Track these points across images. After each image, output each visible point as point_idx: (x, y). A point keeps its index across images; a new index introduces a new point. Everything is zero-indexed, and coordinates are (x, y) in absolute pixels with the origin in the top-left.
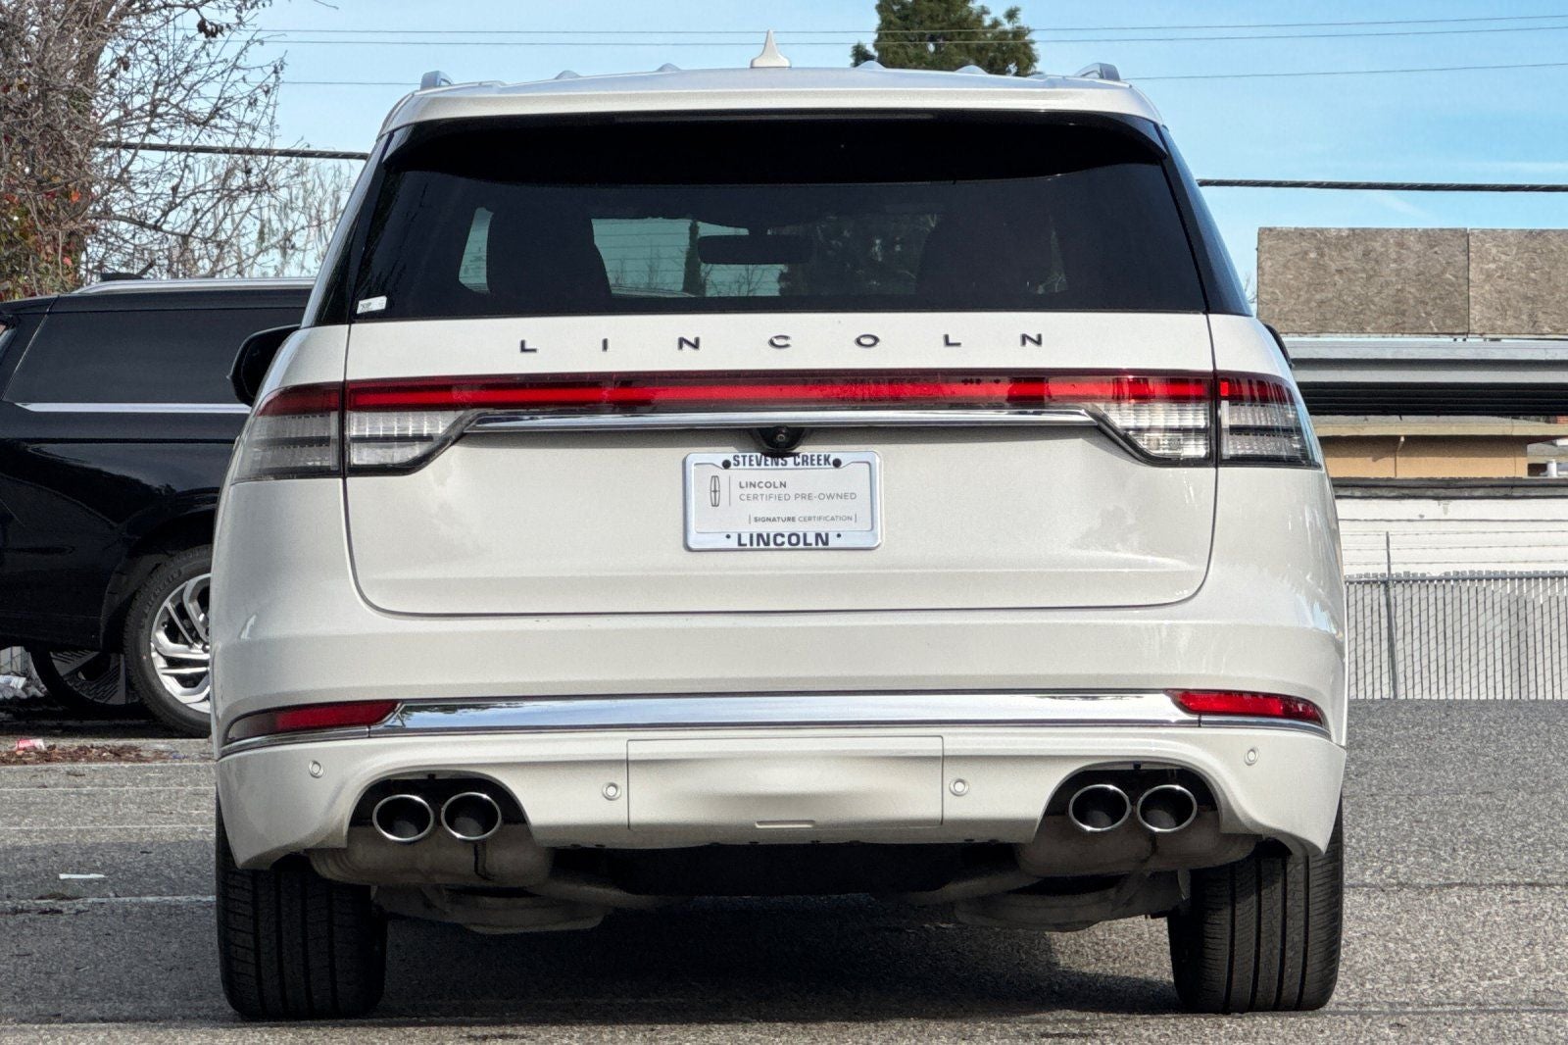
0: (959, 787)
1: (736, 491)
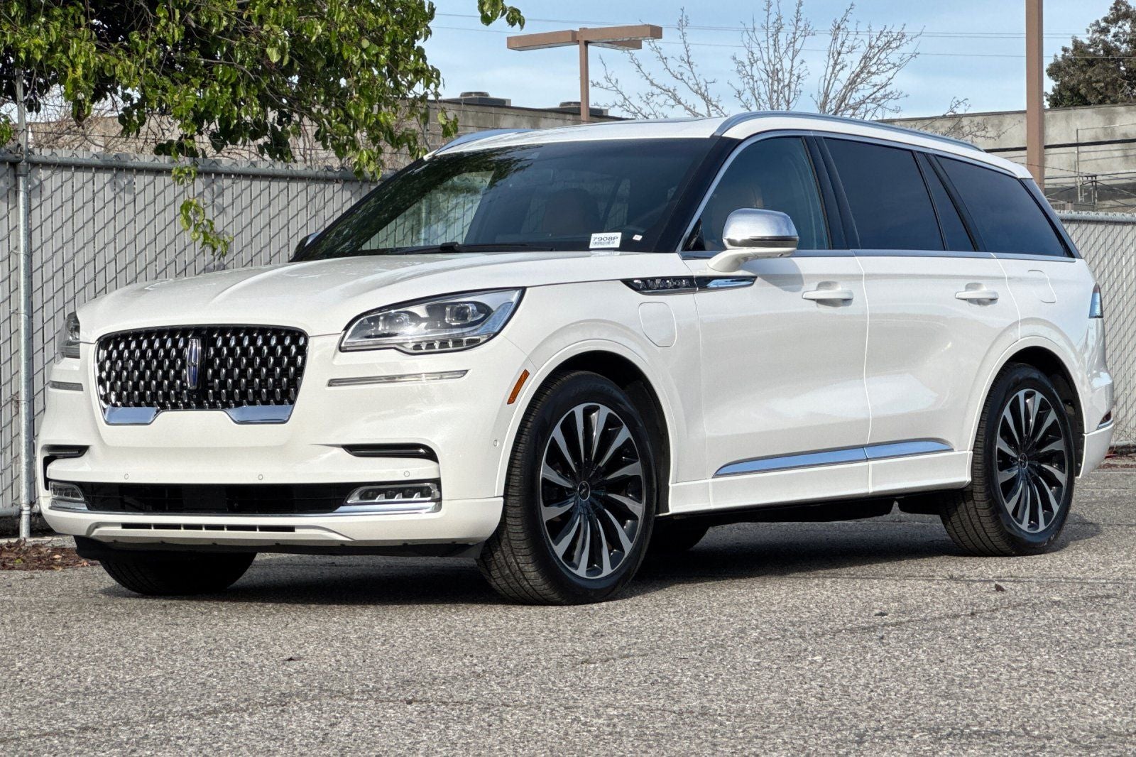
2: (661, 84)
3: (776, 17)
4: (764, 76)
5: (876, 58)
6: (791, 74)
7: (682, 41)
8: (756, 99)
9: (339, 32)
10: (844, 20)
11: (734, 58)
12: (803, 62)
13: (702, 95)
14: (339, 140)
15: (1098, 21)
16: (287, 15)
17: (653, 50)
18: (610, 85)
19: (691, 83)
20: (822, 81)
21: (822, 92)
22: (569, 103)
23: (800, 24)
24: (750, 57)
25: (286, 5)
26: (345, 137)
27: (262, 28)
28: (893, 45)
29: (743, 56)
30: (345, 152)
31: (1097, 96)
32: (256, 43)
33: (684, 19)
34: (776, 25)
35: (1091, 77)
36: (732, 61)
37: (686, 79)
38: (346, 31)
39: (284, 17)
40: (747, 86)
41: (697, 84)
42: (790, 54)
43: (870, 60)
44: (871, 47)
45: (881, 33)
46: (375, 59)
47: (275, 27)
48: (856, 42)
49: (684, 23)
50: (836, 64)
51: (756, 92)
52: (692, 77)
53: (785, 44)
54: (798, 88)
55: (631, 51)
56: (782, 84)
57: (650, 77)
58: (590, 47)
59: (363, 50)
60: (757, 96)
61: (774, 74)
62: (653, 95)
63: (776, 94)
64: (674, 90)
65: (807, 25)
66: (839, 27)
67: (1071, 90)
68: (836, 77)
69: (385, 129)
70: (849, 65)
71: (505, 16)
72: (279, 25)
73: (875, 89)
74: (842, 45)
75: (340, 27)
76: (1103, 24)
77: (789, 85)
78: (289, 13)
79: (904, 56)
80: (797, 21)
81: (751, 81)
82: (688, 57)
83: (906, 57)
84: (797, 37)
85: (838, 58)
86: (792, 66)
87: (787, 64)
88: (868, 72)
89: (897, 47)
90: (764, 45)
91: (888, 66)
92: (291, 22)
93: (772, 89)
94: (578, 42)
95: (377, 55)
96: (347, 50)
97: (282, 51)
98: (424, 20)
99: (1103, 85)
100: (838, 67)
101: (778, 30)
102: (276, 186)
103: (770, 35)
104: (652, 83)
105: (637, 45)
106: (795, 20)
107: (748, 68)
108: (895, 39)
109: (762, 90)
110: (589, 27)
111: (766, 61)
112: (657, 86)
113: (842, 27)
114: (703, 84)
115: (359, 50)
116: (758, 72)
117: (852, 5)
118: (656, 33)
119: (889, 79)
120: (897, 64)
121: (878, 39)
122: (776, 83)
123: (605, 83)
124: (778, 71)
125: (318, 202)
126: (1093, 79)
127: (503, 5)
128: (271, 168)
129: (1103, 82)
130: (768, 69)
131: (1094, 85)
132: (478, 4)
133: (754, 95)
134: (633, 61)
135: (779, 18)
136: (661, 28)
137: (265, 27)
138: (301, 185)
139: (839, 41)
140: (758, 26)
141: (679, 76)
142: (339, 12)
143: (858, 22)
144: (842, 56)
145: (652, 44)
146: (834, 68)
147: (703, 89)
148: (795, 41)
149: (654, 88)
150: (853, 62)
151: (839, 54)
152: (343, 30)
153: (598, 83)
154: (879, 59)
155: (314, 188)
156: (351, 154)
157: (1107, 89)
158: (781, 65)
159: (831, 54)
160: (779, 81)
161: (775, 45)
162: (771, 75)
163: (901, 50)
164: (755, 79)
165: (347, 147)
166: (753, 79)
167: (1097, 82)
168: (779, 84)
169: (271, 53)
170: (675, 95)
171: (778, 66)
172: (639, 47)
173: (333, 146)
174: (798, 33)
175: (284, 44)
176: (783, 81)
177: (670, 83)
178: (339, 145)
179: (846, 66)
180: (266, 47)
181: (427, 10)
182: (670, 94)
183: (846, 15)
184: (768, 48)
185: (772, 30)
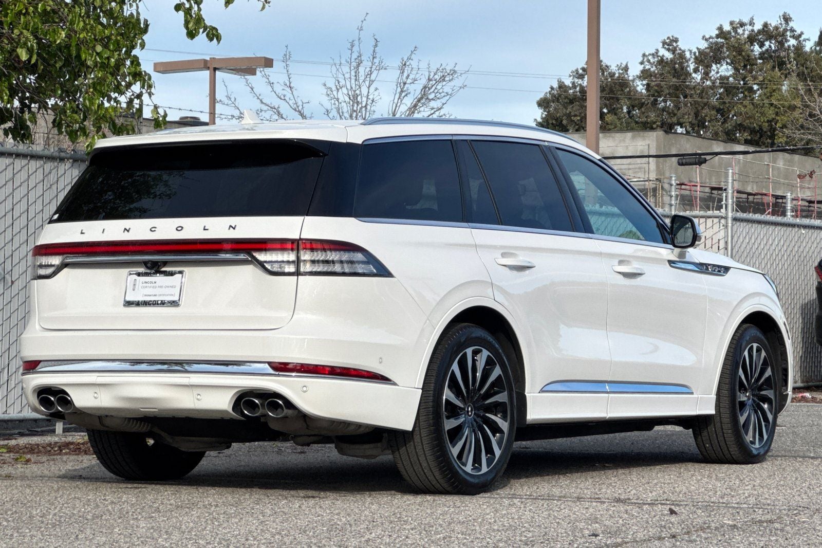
0: (199, 397)
1: (141, 285)
2: (268, 103)
3: (358, 54)
4: (347, 99)
5: (434, 88)
6: (367, 98)
7: (285, 71)
8: (340, 116)
9: (79, 38)
10: (409, 59)
11: (325, 85)
12: (376, 89)
13: (300, 112)
14: (72, 127)
15: (577, 70)
16: (34, 22)
17: (263, 76)
18: (230, 102)
19: (291, 103)
20: (392, 103)
21: (390, 112)
22: (187, 117)
23: (375, 60)
24: (337, 84)
25: (32, 14)
26: (78, 125)
27: (13, 33)
28: (447, 79)
29: (331, 83)
30: (77, 137)
31: (575, 126)
32: (8, 44)
33: (288, 54)
34: (357, 61)
35: (570, 112)
36: (324, 87)
37: (287, 99)
38: (84, 37)
39: (32, 24)
40: (333, 106)
41: (296, 104)
42: (367, 83)
43: (429, 89)
44: (429, 80)
45: (438, 69)
46: (106, 62)
47: (24, 31)
48: (418, 76)
49: (288, 57)
50: (402, 91)
51: (340, 111)
52: (292, 98)
53: (363, 75)
54: (372, 109)
55: (246, 77)
56: (360, 106)
57: (260, 97)
58: (217, 72)
59: (98, 54)
60: (341, 114)
61: (354, 99)
62: (261, 111)
63: (355, 113)
64: (279, 107)
65: (381, 62)
66: (405, 64)
67: (556, 120)
68: (401, 101)
69: (109, 120)
70: (412, 93)
71: (206, 33)
72: (28, 30)
73: (432, 111)
74: (407, 78)
75: (79, 34)
76: (581, 71)
77: (366, 106)
78: (36, 20)
79: (455, 88)
80: (373, 58)
81: (336, 102)
82: (290, 83)
83: (456, 89)
84: (373, 70)
85: (403, 88)
86: (368, 92)
87: (364, 90)
88: (427, 98)
89: (450, 81)
90: (347, 76)
91: (443, 94)
92: (37, 28)
93: (353, 109)
94: (208, 68)
95: (108, 58)
96: (85, 53)
97: (30, 51)
98: (141, 34)
99: (579, 118)
100: (403, 94)
101: (358, 65)
102: (19, 163)
103: (352, 68)
104: (261, 101)
105: (253, 72)
106: (371, 57)
107: (335, 93)
108: (448, 74)
109: (345, 110)
110: (217, 57)
111: (349, 88)
112: (265, 104)
113: (408, 64)
114: (300, 103)
115: (95, 54)
116: (342, 96)
117: (415, 48)
118: (268, 63)
119: (443, 104)
120: (450, 93)
121: (435, 74)
122: (356, 105)
123: (226, 101)
124: (357, 96)
125: (52, 178)
126: (572, 114)
127: (204, 23)
128: (15, 148)
129: (579, 116)
130: (350, 93)
131: (572, 118)
132: (184, 23)
133: (339, 114)
134: (248, 84)
135: (360, 56)
136: (272, 60)
137: (16, 31)
138: (39, 163)
139: (405, 74)
140: (343, 62)
141: (282, 97)
142: (79, 22)
143: (420, 60)
144: (406, 85)
145: (263, 73)
146: (400, 94)
147: (300, 108)
148: (371, 73)
149: (263, 105)
150: (415, 90)
151: (405, 84)
152: (81, 36)
153: (220, 101)
154: (436, 88)
155: (49, 166)
156: (81, 139)
157: (582, 122)
158: (360, 91)
159: (398, 84)
160: (358, 103)
161: (356, 76)
162: (352, 98)
163: (452, 84)
164: (340, 101)
165: (79, 133)
166: (338, 101)
167: (575, 116)
168: (358, 105)
169: (22, 52)
170: (279, 112)
171: (358, 92)
172: (254, 74)
173: (66, 132)
174: (374, 67)
175: (32, 46)
176: (361, 103)
177: (276, 102)
178: (72, 131)
179: (409, 93)
180: (17, 48)
181: (142, 26)
182: (275, 111)
183: (411, 55)
184: (350, 78)
185: (354, 64)
